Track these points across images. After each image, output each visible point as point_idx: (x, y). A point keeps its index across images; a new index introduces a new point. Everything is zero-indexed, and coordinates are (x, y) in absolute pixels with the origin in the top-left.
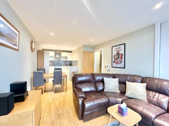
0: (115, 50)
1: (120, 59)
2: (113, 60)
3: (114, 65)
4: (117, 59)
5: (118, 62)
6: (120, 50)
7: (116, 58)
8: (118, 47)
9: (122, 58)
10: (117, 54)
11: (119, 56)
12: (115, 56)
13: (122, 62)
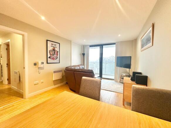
0: (51, 45)
1: (56, 56)
2: (49, 56)
3: (50, 60)
4: (53, 55)
5: (54, 58)
6: (56, 47)
7: (52, 53)
8: (54, 43)
9: (57, 54)
10: (53, 50)
11: (55, 53)
12: (51, 52)
13: (57, 58)
